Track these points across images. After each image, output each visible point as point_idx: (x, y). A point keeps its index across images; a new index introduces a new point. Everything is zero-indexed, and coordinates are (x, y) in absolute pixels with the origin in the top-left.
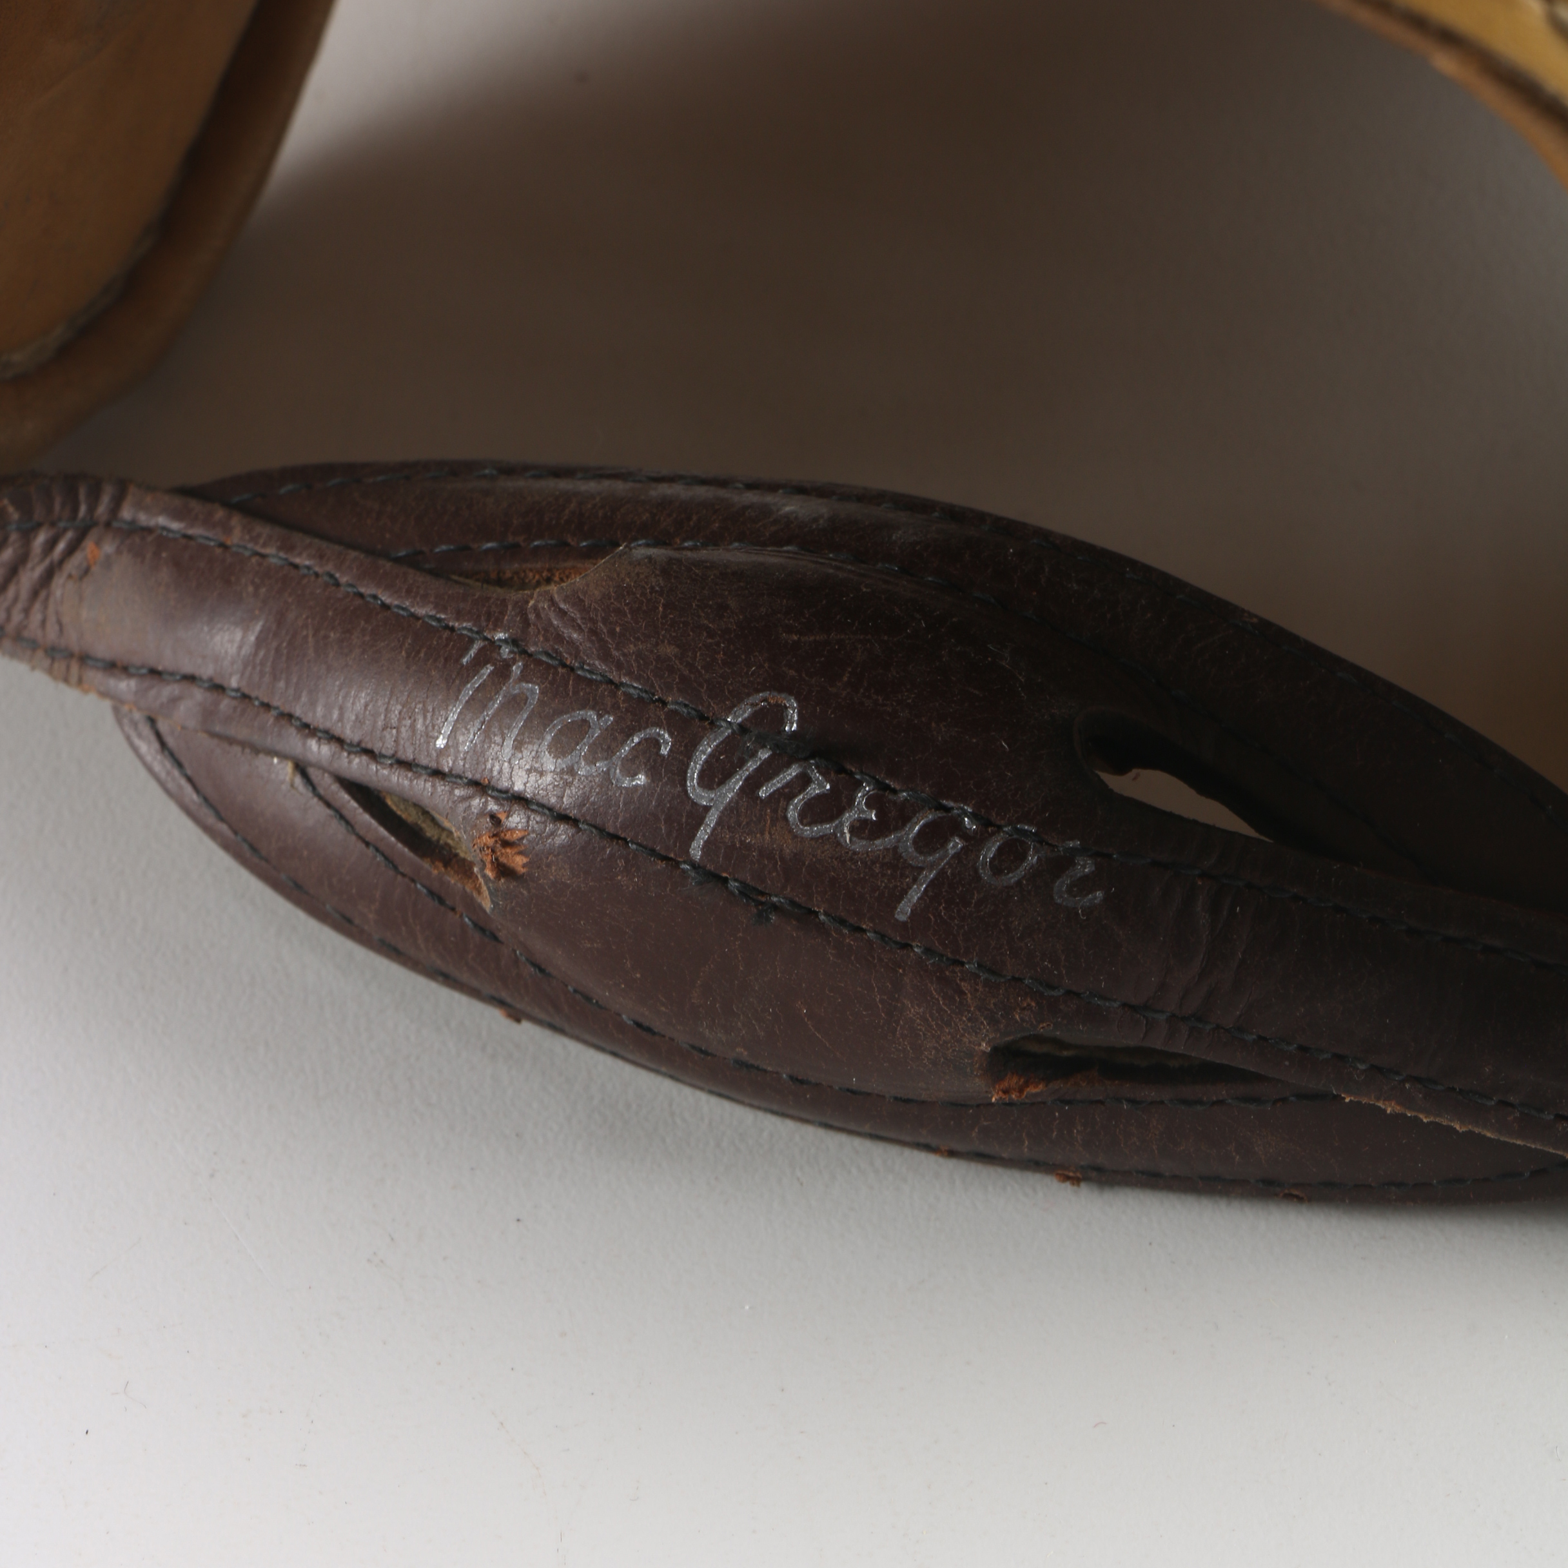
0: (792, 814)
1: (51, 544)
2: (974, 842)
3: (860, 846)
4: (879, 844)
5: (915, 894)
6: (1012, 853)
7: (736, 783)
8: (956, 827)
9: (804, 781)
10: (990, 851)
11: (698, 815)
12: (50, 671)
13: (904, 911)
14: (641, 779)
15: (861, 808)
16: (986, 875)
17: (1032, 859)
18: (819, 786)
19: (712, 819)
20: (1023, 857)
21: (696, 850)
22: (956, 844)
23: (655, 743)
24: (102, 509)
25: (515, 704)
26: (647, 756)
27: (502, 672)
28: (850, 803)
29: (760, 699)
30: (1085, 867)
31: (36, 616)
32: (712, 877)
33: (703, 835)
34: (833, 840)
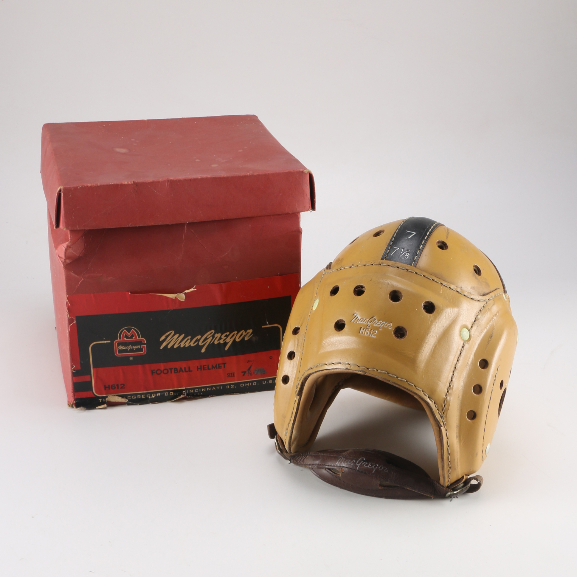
0: (365, 465)
1: (304, 457)
2: (378, 467)
3: (370, 467)
4: (372, 467)
5: (374, 471)
6: (381, 468)
7: (360, 464)
8: (377, 466)
9: (365, 463)
10: (379, 468)
11: (357, 466)
12: (304, 467)
13: (373, 472)
14: (353, 464)
15: (370, 465)
16: (379, 469)
17: (383, 468)
18: (367, 463)
19: (358, 466)
20: (382, 468)
21: (357, 469)
22: (377, 467)
23: (354, 461)
24: (308, 454)
25: (343, 460)
26: (353, 462)
27: (342, 458)
28: (369, 464)
29: (362, 458)
30: (386, 469)
31: (303, 463)
32: (358, 471)
33: (358, 468)
34: (368, 467)
